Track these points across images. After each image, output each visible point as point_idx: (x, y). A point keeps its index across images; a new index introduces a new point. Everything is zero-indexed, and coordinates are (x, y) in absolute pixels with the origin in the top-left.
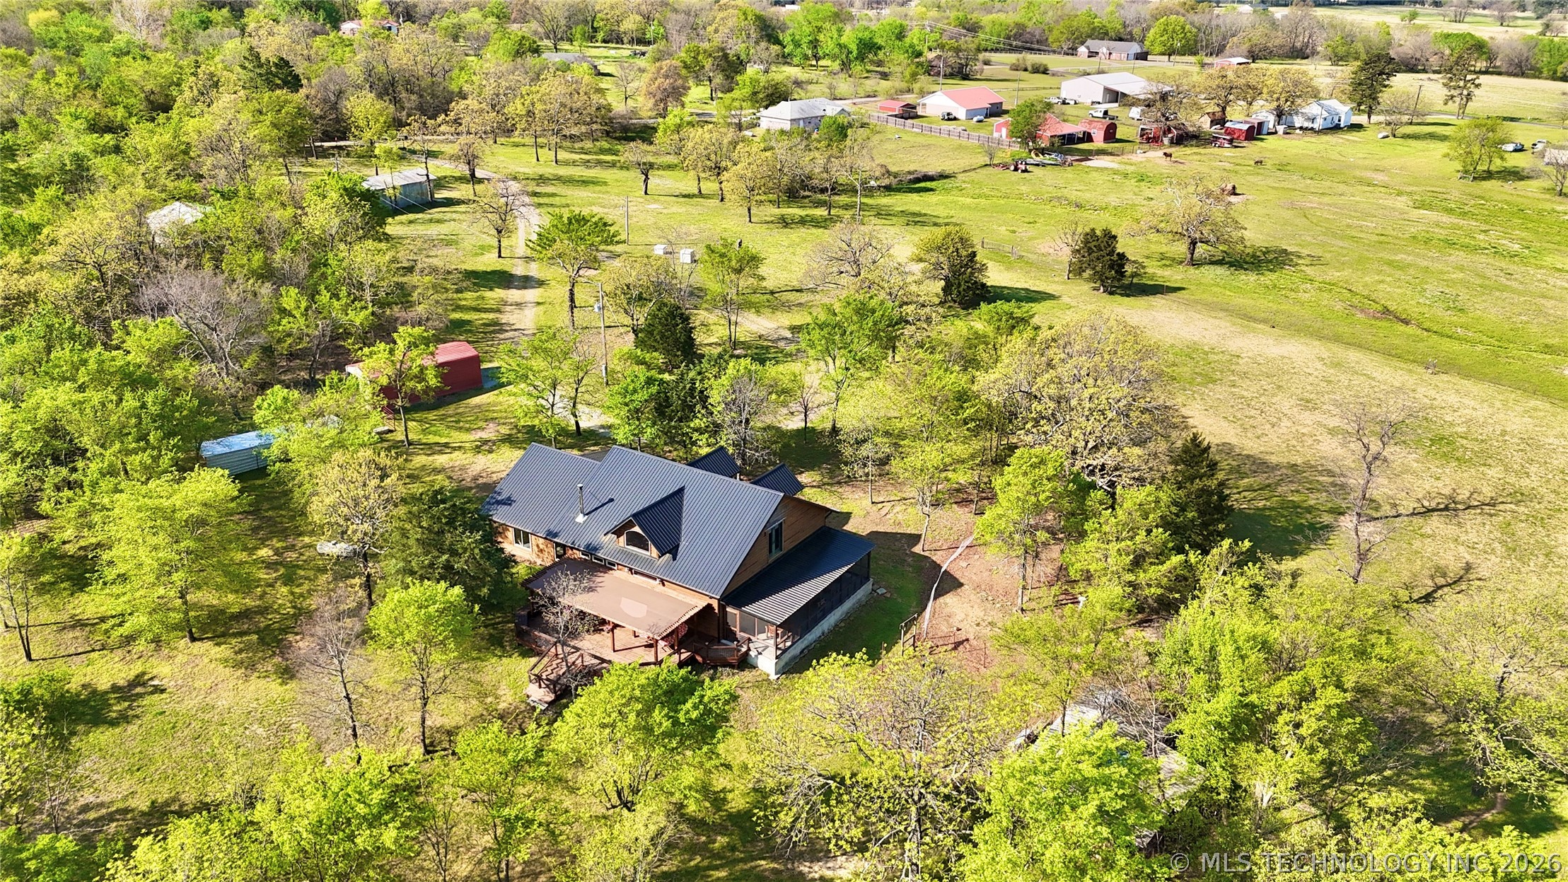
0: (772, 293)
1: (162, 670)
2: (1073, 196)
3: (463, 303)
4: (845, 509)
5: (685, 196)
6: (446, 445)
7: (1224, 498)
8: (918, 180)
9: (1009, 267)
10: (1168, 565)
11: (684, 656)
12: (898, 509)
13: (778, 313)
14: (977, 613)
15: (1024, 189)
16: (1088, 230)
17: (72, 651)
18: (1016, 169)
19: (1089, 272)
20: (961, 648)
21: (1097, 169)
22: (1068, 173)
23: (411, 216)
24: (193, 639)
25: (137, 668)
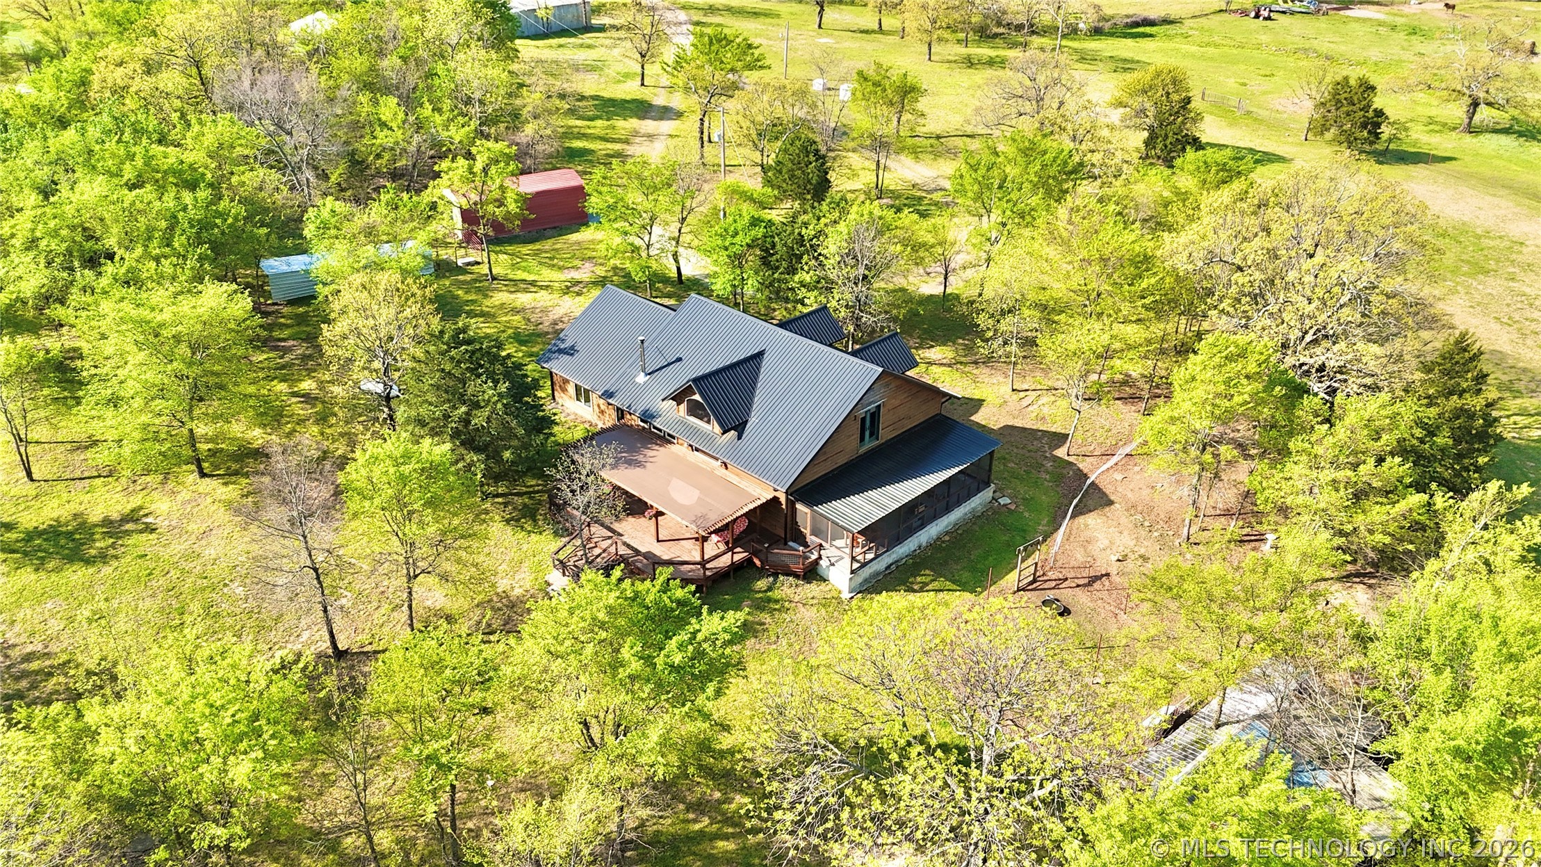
0: (938, 137)
1: (161, 506)
2: (1324, 48)
3: (589, 131)
4: (977, 395)
5: (862, 32)
6: (533, 283)
7: (1491, 422)
8: (1136, 24)
9: (1233, 123)
10: (1402, 506)
11: (737, 557)
12: (1044, 400)
13: (941, 160)
14: (1125, 542)
15: (1264, 38)
16: (1339, 78)
17: (78, 474)
18: (1257, 16)
19: (1334, 130)
20: (1097, 585)
21: (1358, 20)
22: (1322, 23)
23: (563, 41)
24: (203, 475)
25: (135, 501)
